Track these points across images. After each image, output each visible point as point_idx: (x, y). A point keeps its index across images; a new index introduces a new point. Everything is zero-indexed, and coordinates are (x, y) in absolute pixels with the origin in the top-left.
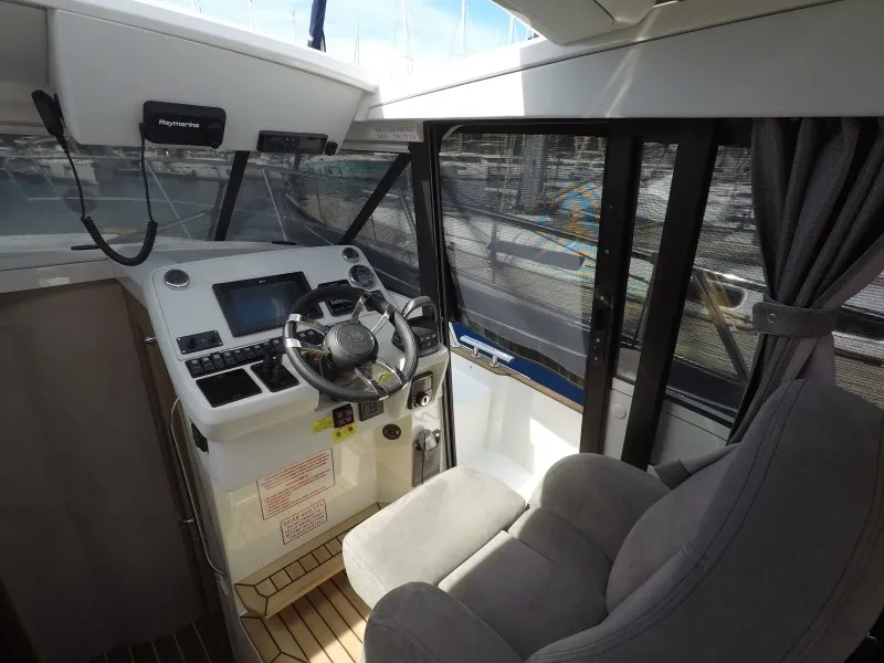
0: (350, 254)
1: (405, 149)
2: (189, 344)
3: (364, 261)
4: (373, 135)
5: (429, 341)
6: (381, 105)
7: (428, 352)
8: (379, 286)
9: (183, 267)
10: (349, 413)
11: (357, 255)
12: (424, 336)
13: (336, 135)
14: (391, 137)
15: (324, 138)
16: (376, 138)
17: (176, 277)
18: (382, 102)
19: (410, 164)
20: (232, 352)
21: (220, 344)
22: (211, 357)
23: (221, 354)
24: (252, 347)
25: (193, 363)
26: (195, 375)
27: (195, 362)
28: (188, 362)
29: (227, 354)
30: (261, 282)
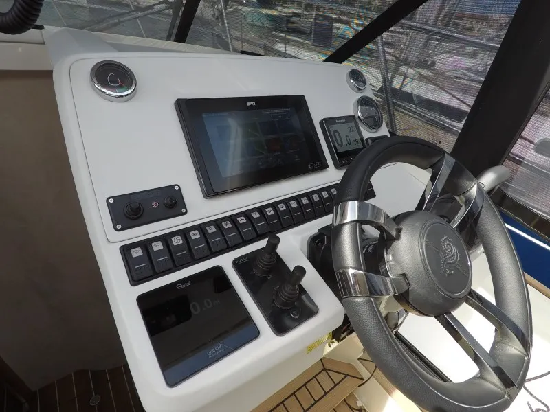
20: (201, 228)
21: (184, 211)
22: (165, 239)
23: (184, 233)
24: (232, 219)
25: (134, 255)
26: (135, 280)
27: (137, 253)
28: (125, 250)
29: (194, 235)
30: (249, 104)
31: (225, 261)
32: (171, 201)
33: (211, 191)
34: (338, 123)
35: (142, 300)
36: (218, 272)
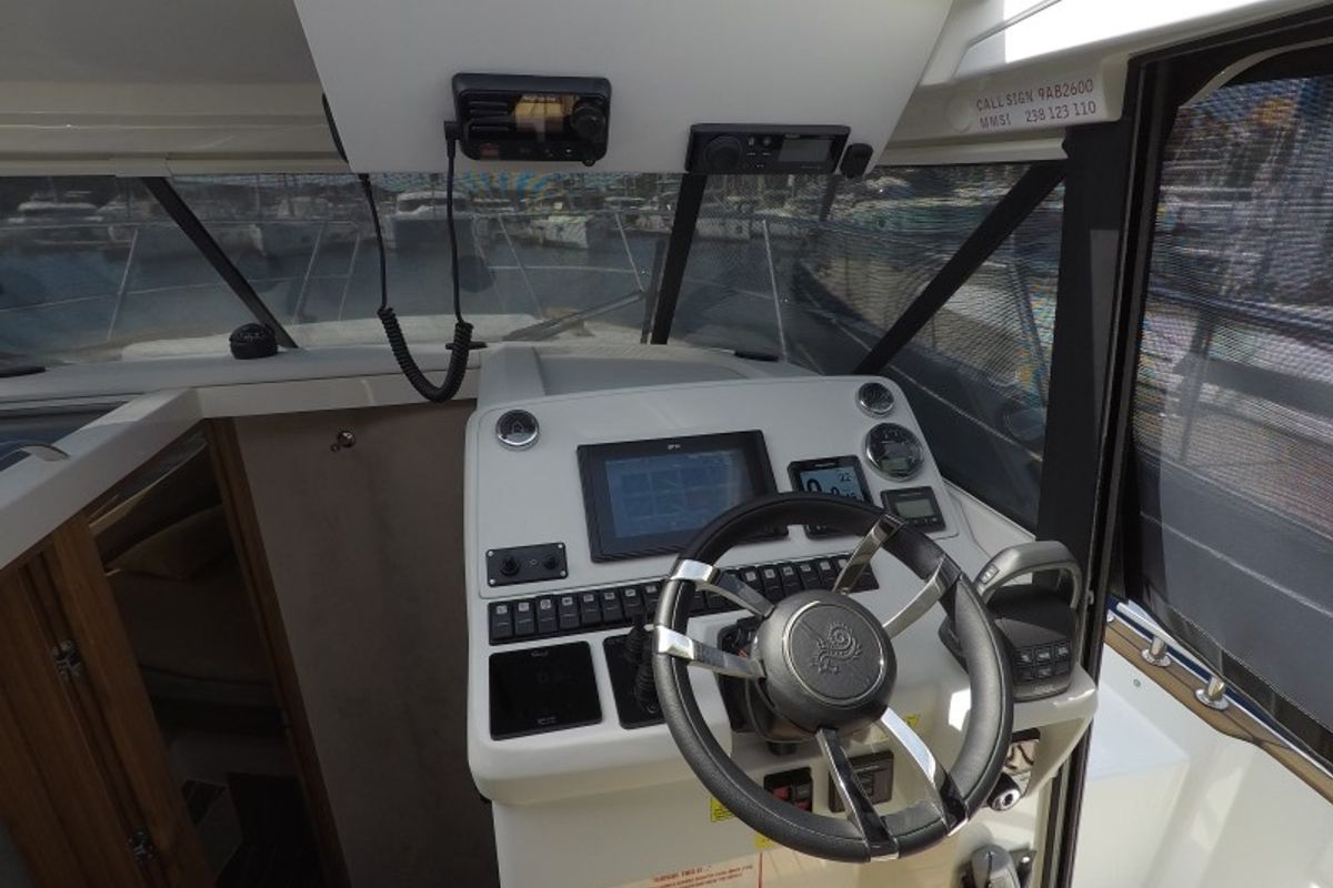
0: (872, 396)
1: (1053, 149)
2: (507, 566)
3: (903, 416)
4: (969, 121)
5: (1045, 663)
6: (1002, 27)
7: (1039, 691)
8: (930, 477)
9: (534, 405)
10: (802, 792)
11: (890, 399)
12: (1034, 649)
13: (871, 126)
14: (1018, 118)
15: (837, 137)
16: (976, 129)
17: (519, 424)
18: (1007, 16)
19: (1060, 189)
20: (577, 597)
21: (563, 573)
22: (534, 602)
23: (556, 599)
24: (620, 592)
25: (498, 612)
26: (494, 641)
27: (502, 610)
28: (492, 607)
29: (567, 601)
30: (671, 447)
31: (596, 640)
32: (551, 561)
33: (601, 555)
34: (819, 468)
35: (494, 659)
36: (584, 647)
